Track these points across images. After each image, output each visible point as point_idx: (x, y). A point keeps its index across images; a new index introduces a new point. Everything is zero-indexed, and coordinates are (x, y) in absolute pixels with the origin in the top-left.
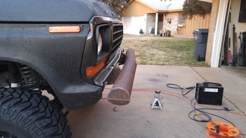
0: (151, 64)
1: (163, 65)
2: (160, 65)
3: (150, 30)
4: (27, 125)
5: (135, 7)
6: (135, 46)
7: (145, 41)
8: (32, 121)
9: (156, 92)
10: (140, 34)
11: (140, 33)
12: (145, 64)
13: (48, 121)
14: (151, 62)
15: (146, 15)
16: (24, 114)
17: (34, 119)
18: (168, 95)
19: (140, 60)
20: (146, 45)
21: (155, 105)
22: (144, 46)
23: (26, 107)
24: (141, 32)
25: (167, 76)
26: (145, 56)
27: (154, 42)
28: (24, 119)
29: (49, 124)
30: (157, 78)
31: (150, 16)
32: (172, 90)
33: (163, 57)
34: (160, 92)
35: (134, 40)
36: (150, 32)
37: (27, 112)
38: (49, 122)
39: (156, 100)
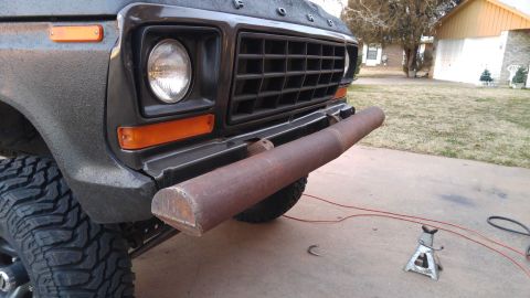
0: (472, 158)
1: (508, 164)
2: (499, 163)
3: (513, 74)
4: (22, 234)
5: (479, 15)
6: (451, 109)
7: (488, 99)
8: (31, 228)
9: (425, 230)
10: (481, 83)
11: (482, 79)
12: (453, 156)
13: (62, 235)
14: (475, 153)
15: (505, 35)
16: (20, 212)
17: (33, 226)
18: (475, 247)
19: (446, 144)
20: (486, 110)
21: (416, 263)
22: (478, 111)
23: (28, 196)
24: (486, 77)
25: (503, 196)
26: (463, 136)
27: (512, 103)
28: (18, 219)
29: (62, 242)
30: (469, 195)
31: (518, 37)
32: (497, 236)
33: (519, 144)
34: (435, 231)
35: (456, 97)
36: (511, 79)
37: (25, 208)
38: (65, 238)
39: (423, 250)
